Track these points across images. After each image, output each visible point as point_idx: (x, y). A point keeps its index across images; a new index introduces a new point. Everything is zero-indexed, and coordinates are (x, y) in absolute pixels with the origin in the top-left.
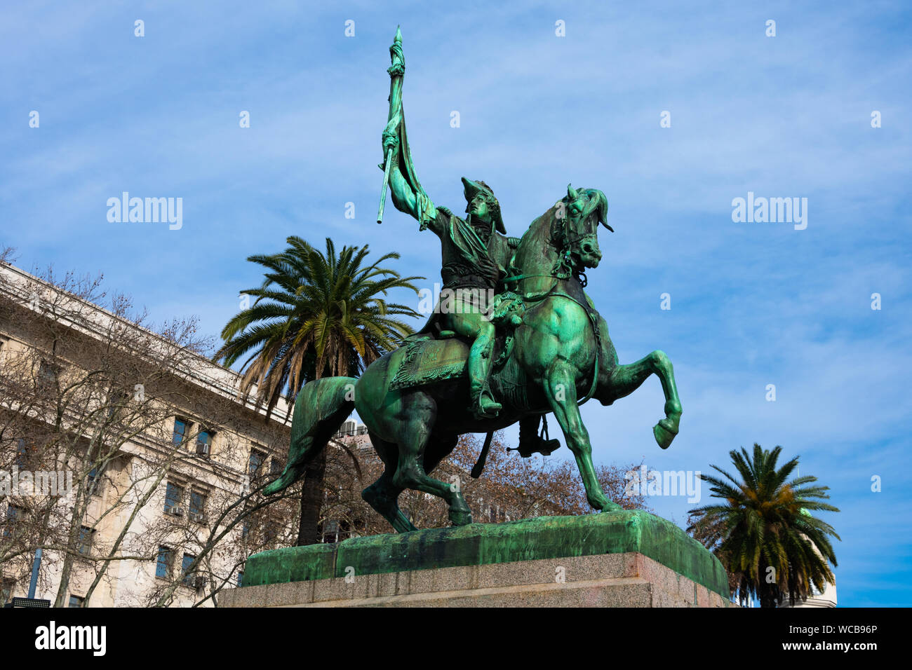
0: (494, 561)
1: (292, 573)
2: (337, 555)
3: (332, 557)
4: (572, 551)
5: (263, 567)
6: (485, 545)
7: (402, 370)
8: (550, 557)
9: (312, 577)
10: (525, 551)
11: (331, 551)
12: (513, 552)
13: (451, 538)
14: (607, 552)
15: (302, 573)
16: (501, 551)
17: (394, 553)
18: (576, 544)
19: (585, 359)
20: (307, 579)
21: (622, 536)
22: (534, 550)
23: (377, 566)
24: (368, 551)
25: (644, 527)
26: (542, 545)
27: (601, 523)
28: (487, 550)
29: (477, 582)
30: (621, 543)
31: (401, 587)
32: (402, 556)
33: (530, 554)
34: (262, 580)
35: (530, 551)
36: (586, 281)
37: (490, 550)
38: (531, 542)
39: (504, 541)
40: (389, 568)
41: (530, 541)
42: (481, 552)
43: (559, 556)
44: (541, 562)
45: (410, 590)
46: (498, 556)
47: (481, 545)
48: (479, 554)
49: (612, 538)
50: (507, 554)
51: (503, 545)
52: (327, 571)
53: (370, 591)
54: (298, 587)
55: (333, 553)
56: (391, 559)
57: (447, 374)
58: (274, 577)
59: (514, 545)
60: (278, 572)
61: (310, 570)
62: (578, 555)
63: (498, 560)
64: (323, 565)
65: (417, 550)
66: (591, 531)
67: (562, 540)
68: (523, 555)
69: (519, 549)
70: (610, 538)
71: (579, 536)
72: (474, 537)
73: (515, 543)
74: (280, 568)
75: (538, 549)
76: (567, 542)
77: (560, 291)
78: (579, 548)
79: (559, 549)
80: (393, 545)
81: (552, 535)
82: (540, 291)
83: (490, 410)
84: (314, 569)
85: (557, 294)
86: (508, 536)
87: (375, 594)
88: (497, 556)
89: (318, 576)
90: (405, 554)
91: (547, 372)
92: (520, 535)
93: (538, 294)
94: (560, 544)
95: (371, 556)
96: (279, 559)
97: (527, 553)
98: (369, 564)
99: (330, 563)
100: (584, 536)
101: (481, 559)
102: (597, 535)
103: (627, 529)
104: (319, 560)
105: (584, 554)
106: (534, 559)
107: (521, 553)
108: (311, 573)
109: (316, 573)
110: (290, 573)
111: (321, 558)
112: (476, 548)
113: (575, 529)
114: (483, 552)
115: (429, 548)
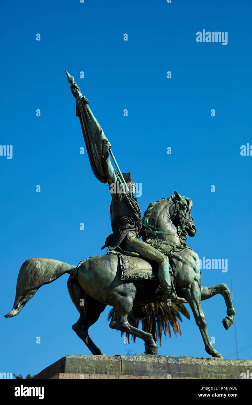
2: (121, 363)
3: (119, 364)
9: (108, 373)
15: (102, 370)
16: (210, 372)
17: (154, 366)
24: (140, 364)
33: (224, 375)
34: (77, 371)
35: (224, 374)
37: (205, 370)
39: (211, 368)
40: (152, 373)
47: (199, 368)
48: (198, 372)
51: (210, 370)
52: (117, 371)
55: (119, 361)
56: (153, 369)
58: (85, 370)
59: (216, 370)
60: (87, 368)
61: (106, 369)
64: (114, 367)
65: (166, 367)
67: (238, 371)
69: (218, 372)
71: (246, 370)
72: (195, 364)
74: (89, 366)
75: (227, 373)
80: (153, 363)
81: (233, 368)
86: (212, 366)
88: (208, 375)
89: (112, 373)
90: (160, 368)
91: (190, 285)
92: (219, 366)
95: (141, 366)
98: (140, 370)
99: (118, 367)
101: (200, 375)
104: (111, 364)
107: (220, 375)
108: (108, 370)
109: (110, 371)
110: (95, 369)
111: (112, 363)
112: (197, 369)
113: (244, 367)
114: (201, 372)
115: (172, 366)
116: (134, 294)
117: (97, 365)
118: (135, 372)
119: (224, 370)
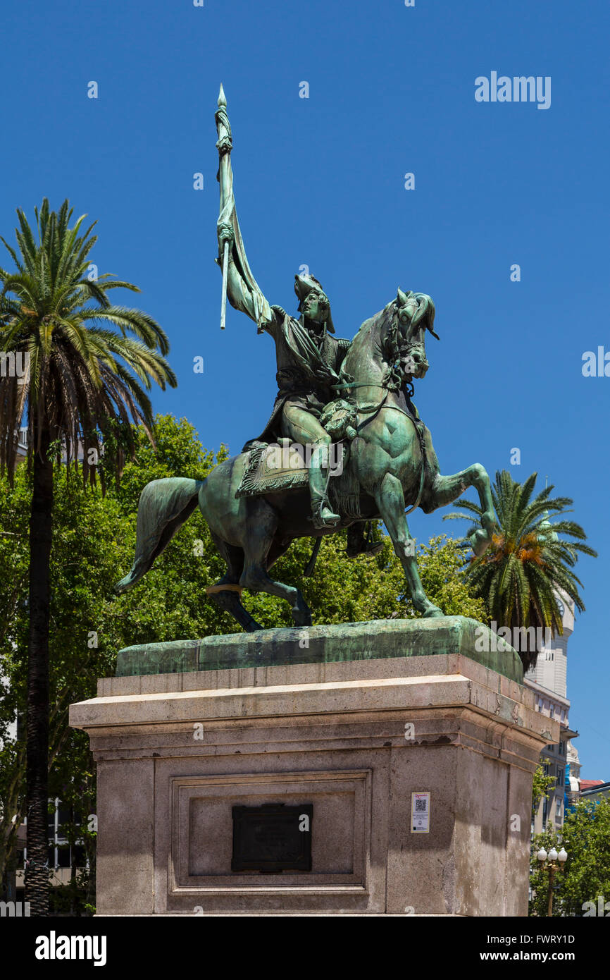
0: (337, 660)
1: (161, 666)
2: (199, 650)
3: (196, 653)
4: (404, 651)
5: (133, 659)
6: (329, 646)
7: (246, 478)
8: (385, 656)
9: (178, 670)
10: (364, 651)
11: (194, 647)
12: (353, 651)
13: (300, 639)
14: (434, 653)
15: (169, 666)
16: (344, 650)
17: (250, 651)
18: (407, 645)
19: (412, 471)
20: (174, 671)
21: (447, 640)
22: (372, 650)
23: (236, 661)
24: (227, 648)
25: (464, 632)
26: (379, 646)
27: (430, 628)
28: (331, 650)
29: (325, 678)
30: (445, 645)
31: (258, 679)
32: (257, 654)
34: (133, 672)
35: (369, 651)
36: (413, 391)
37: (335, 649)
40: (246, 663)
41: (368, 641)
42: (326, 652)
43: (393, 656)
44: (379, 660)
45: (266, 683)
46: (341, 655)
47: (326, 645)
48: (324, 652)
49: (438, 641)
50: (348, 653)
51: (345, 645)
52: (191, 665)
54: (167, 678)
55: (196, 649)
56: (248, 656)
57: (289, 484)
58: (145, 669)
59: (355, 646)
60: (148, 665)
61: (176, 664)
62: (408, 656)
63: (341, 658)
64: (188, 660)
65: (271, 649)
66: (420, 634)
67: (396, 642)
68: (363, 654)
69: (359, 649)
70: (436, 641)
71: (410, 639)
72: (320, 638)
73: (355, 644)
74: (149, 662)
75: (376, 650)
76: (400, 643)
77: (391, 402)
78: (410, 649)
79: (393, 649)
80: (249, 643)
81: (387, 637)
82: (372, 401)
83: (329, 521)
84: (179, 663)
85: (389, 406)
86: (349, 638)
87: (237, 686)
89: (184, 669)
90: (259, 651)
91: (379, 484)
92: (360, 637)
93: (370, 404)
94: (394, 646)
95: (230, 653)
96: (147, 653)
97: (366, 653)
98: (228, 659)
99: (194, 658)
100: (414, 639)
101: (326, 657)
102: (426, 639)
103: (450, 634)
104: (183, 655)
105: (414, 654)
106: (371, 658)
107: (360, 653)
108: (178, 666)
109: (182, 666)
110: (158, 665)
111: (185, 653)
112: (322, 647)
113: (407, 633)
114: (329, 652)
115: (281, 647)
117: (162, 659)
118: (219, 664)
119: (369, 643)
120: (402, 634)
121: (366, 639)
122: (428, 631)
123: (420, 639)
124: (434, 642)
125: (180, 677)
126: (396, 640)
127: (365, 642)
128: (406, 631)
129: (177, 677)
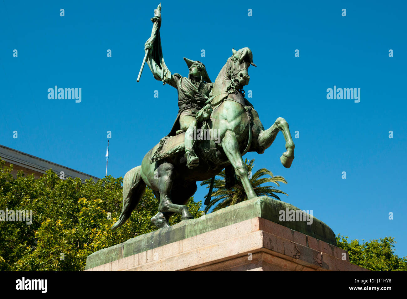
0: (192, 236)
1: (105, 261)
3: (122, 249)
4: (228, 224)
5: (93, 260)
6: (188, 230)
10: (206, 229)
12: (201, 230)
13: (172, 229)
16: (195, 231)
17: (148, 242)
18: (230, 219)
19: (243, 129)
20: (109, 262)
21: (253, 211)
22: (211, 227)
23: (140, 250)
24: (137, 243)
26: (214, 224)
28: (189, 232)
29: (182, 249)
31: (148, 258)
32: (151, 243)
33: (209, 230)
35: (209, 228)
37: (191, 230)
38: (209, 223)
39: (197, 226)
42: (186, 233)
43: (222, 226)
45: (152, 259)
46: (194, 234)
47: (186, 230)
48: (185, 235)
50: (198, 232)
51: (196, 227)
52: (119, 256)
53: (135, 263)
54: (105, 266)
55: (122, 247)
56: (147, 245)
57: (177, 150)
59: (201, 227)
60: (99, 262)
61: (112, 257)
62: (231, 224)
64: (118, 254)
65: (158, 239)
66: (237, 211)
67: (224, 219)
68: (206, 231)
69: (204, 228)
70: (247, 213)
71: (232, 215)
72: (183, 226)
74: (100, 259)
75: (213, 227)
76: (226, 220)
77: (229, 98)
78: (232, 221)
79: (223, 224)
80: (148, 238)
81: (219, 217)
83: (193, 162)
84: (114, 257)
85: (227, 99)
90: (152, 241)
92: (204, 220)
94: (223, 222)
95: (138, 245)
96: (100, 255)
98: (137, 250)
99: (121, 253)
100: (234, 215)
102: (241, 213)
103: (255, 207)
104: (116, 251)
105: (235, 223)
107: (204, 231)
112: (184, 231)
113: (230, 212)
114: (188, 233)
115: (163, 236)
116: (170, 172)
117: (106, 256)
120: (227, 213)
121: (207, 221)
122: (242, 208)
123: (237, 214)
124: (246, 214)
125: (111, 265)
126: (224, 218)
127: (207, 223)
128: (229, 211)
129: (109, 265)
